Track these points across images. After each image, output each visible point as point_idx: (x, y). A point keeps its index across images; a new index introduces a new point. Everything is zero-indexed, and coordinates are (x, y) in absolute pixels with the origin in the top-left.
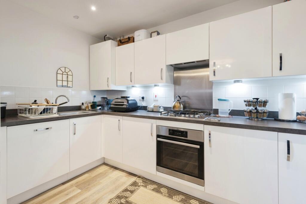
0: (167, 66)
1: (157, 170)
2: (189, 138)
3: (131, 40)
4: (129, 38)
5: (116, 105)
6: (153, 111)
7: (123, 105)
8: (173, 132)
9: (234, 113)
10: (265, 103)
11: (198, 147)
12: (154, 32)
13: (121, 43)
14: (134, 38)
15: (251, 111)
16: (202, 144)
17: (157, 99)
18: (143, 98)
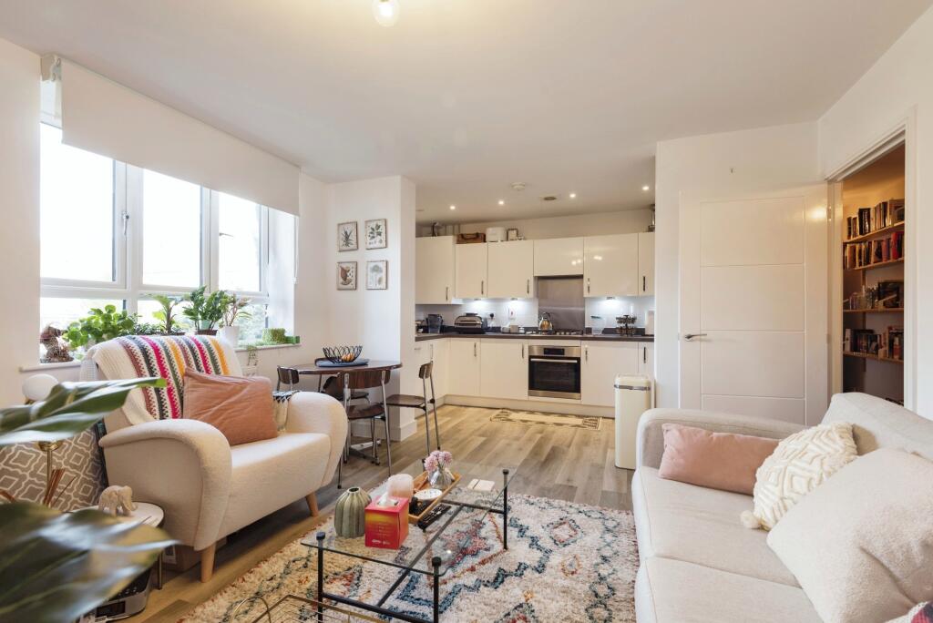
0: (535, 277)
1: (530, 394)
2: (566, 355)
3: (480, 238)
4: (477, 235)
5: (463, 324)
6: (510, 333)
7: (475, 324)
8: (549, 351)
9: (606, 331)
10: (633, 320)
11: (576, 361)
12: (513, 230)
13: (463, 239)
14: (485, 236)
15: (621, 328)
16: (579, 359)
17: (513, 316)
18: (492, 316)
